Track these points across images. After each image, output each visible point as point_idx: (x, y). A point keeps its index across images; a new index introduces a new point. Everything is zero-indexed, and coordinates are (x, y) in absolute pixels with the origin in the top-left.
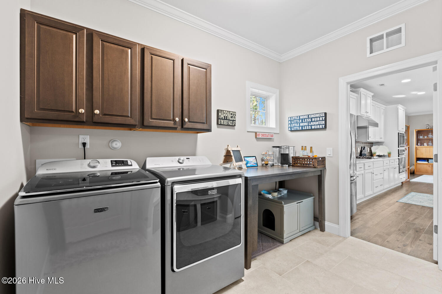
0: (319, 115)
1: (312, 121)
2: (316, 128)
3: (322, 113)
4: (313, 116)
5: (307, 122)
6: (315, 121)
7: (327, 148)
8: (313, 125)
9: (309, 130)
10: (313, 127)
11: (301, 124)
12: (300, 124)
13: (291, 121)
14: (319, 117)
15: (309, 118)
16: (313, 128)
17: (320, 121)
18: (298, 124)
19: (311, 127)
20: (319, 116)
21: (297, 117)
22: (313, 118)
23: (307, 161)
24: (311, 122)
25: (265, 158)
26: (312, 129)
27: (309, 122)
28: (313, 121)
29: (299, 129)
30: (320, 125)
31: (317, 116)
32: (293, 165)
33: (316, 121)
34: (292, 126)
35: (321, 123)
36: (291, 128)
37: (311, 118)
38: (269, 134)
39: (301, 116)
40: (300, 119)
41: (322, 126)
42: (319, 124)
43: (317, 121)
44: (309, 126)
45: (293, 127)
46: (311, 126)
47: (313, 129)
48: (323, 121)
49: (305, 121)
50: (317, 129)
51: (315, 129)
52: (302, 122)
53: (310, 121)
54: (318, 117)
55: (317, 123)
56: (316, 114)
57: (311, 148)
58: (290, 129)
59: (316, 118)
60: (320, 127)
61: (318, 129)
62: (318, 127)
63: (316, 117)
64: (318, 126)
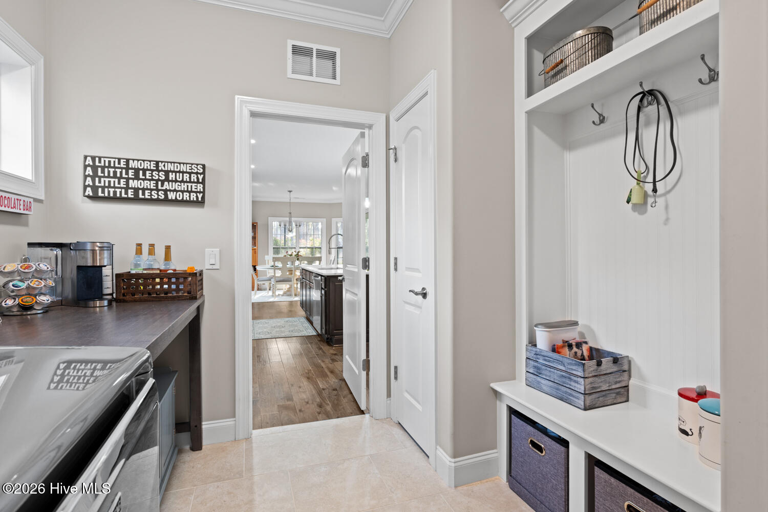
0: (188, 168)
1: (167, 179)
2: (181, 198)
3: (197, 165)
4: (170, 167)
5: (153, 180)
6: (176, 181)
7: (206, 249)
8: (170, 191)
9: (158, 201)
10: (171, 196)
11: (133, 184)
12: (127, 183)
13: (95, 167)
14: (190, 173)
15: (159, 171)
16: (170, 198)
17: (190, 182)
18: (122, 181)
19: (166, 195)
20: (188, 171)
21: (119, 160)
22: (172, 172)
23: (170, 283)
24: (166, 183)
25: (20, 284)
26: (166, 201)
27: (158, 180)
28: (172, 181)
29: (124, 195)
30: (192, 194)
31: (183, 168)
32: (122, 297)
33: (181, 182)
34: (97, 184)
35: (194, 187)
36: (95, 188)
37: (167, 173)
38: (19, 197)
39: (133, 160)
40: (127, 169)
41: (197, 197)
42: (190, 189)
43: (183, 181)
44: (158, 190)
45: (103, 188)
46: (166, 191)
47: (172, 201)
48: (199, 185)
49: (148, 177)
50: (183, 202)
51: (176, 202)
52: (137, 177)
53: (164, 178)
54: (186, 172)
55: (184, 187)
56: (180, 163)
57: (168, 248)
58: (89, 191)
59: (181, 174)
60: (190, 196)
61: (186, 201)
62: (186, 196)
63: (179, 172)
64: (185, 194)
